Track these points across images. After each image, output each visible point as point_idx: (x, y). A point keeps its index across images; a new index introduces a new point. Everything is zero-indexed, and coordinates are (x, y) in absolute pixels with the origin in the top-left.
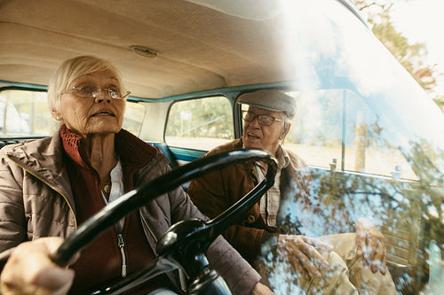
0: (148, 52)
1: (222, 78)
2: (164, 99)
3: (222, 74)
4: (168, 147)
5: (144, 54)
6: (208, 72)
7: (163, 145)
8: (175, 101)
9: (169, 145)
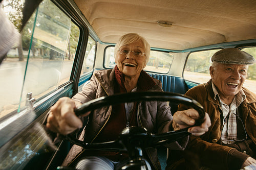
0: (166, 23)
1: (224, 36)
2: (185, 50)
3: (222, 33)
4: (184, 80)
5: (164, 25)
6: (210, 32)
7: (182, 78)
8: (191, 52)
9: (185, 79)
